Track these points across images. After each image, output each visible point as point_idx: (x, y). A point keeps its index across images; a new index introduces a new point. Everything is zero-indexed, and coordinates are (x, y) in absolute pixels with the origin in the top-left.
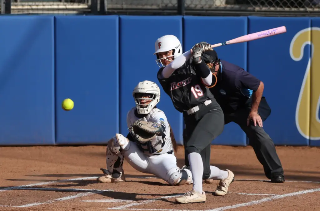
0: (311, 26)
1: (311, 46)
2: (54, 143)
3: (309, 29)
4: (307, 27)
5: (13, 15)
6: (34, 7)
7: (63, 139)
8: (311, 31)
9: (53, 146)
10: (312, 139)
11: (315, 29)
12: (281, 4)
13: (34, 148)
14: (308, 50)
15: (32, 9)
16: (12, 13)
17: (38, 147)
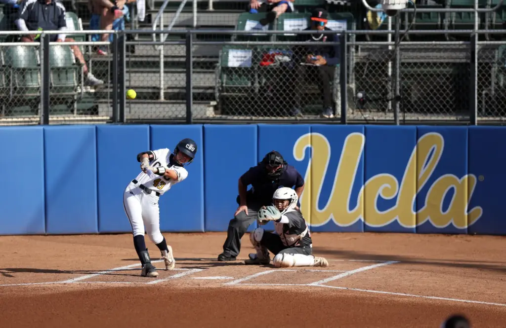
0: (311, 132)
1: (311, 148)
2: (97, 232)
3: (309, 134)
4: (307, 132)
5: (51, 125)
6: (67, 119)
7: (104, 229)
8: (311, 136)
9: (96, 234)
10: (313, 225)
11: (314, 134)
12: (269, 114)
13: (80, 236)
14: (309, 152)
15: (65, 121)
16: (50, 124)
17: (83, 235)
